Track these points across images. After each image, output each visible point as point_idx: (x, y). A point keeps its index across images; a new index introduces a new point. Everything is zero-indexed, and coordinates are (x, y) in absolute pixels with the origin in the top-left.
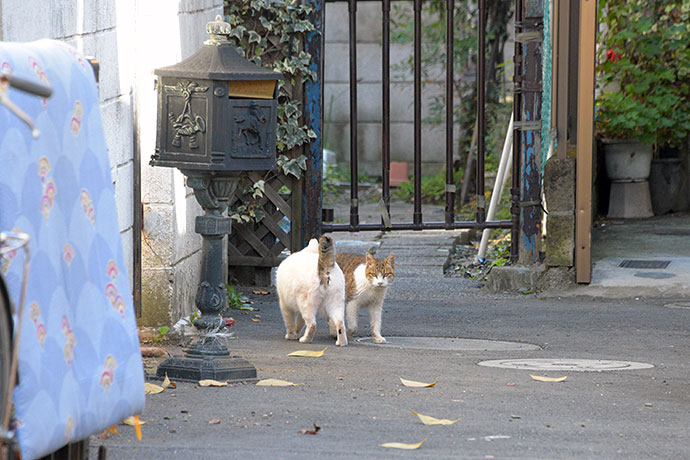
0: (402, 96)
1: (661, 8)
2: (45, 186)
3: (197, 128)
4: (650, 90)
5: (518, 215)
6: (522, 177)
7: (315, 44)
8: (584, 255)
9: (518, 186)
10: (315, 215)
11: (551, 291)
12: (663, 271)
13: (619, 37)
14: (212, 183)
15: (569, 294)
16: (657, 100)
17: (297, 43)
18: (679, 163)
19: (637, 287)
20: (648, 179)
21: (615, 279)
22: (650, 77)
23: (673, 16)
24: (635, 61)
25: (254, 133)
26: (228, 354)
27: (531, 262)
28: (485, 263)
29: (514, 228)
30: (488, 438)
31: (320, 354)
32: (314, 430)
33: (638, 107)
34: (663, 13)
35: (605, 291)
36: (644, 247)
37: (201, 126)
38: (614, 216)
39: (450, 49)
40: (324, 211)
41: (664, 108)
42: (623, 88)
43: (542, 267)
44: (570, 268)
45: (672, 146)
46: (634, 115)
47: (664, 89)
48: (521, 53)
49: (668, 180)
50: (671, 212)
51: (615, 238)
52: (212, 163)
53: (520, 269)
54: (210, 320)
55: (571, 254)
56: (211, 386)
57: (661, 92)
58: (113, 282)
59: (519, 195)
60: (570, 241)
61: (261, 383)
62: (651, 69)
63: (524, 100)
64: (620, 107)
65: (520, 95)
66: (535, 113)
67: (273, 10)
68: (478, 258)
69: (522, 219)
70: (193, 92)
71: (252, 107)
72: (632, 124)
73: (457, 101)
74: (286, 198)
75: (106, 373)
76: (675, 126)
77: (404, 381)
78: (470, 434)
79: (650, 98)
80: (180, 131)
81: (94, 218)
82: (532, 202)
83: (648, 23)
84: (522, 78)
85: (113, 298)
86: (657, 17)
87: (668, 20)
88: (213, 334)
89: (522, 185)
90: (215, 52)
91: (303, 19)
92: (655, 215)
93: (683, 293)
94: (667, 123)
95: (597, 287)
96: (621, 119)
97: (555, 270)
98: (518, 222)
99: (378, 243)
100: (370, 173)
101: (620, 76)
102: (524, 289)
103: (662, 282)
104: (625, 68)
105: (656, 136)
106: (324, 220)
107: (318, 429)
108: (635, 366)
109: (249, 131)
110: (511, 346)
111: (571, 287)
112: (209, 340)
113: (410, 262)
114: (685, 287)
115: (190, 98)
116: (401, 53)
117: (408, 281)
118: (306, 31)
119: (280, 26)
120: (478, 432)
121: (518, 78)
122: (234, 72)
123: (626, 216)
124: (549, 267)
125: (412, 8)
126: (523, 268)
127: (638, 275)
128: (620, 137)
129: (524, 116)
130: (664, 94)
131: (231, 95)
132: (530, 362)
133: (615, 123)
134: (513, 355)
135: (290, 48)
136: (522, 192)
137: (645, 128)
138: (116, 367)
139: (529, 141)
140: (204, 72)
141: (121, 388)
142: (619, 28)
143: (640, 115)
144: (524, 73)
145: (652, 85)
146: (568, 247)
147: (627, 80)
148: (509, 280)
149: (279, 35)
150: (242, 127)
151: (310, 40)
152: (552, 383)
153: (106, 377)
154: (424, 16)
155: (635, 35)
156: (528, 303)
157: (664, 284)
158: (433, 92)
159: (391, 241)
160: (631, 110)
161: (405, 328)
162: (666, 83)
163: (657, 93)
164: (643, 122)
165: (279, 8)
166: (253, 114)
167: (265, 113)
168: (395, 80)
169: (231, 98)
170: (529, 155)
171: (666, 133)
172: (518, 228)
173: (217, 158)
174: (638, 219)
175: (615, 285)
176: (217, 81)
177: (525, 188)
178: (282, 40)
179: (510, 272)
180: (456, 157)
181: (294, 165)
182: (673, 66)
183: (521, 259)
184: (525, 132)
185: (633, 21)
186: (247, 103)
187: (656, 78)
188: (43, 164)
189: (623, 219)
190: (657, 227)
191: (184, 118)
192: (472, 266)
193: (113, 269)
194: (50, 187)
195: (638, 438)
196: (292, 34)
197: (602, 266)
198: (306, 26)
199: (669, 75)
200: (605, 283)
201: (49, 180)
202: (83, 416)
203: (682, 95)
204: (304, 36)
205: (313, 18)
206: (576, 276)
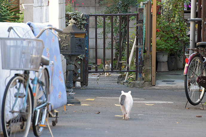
0: (100, 42)
1: (170, 19)
2: (47, 54)
3: (67, 45)
4: (167, 39)
5: (137, 68)
6: (138, 59)
7: (87, 26)
8: (154, 78)
9: (137, 62)
10: (87, 68)
11: (146, 87)
12: (173, 83)
13: (160, 26)
14: (70, 58)
15: (150, 88)
16: (169, 42)
17: (82, 26)
18: (175, 57)
19: (167, 86)
20: (167, 62)
21: (161, 84)
22: (167, 36)
23: (173, 21)
24: (163, 32)
25: (80, 46)
26: (74, 98)
27: (141, 81)
28: (127, 82)
29: (136, 72)
30: (139, 115)
31: (93, 100)
32: (98, 113)
33: (165, 43)
34: (170, 20)
35: (159, 87)
36: (167, 78)
37: (68, 44)
38: (159, 71)
39: (112, 30)
40: (89, 68)
41: (171, 44)
42: (161, 38)
43: (143, 82)
44: (150, 82)
45: (173, 53)
46: (164, 45)
47: (171, 39)
48: (138, 29)
49: (172, 62)
50: (173, 70)
51: (160, 76)
52: (71, 53)
53: (138, 82)
54: (69, 90)
55: (151, 78)
56: (70, 105)
57: (170, 40)
58: (60, 75)
59: (137, 64)
60: (150, 75)
61: (82, 105)
62: (168, 34)
63: (138, 40)
64: (160, 43)
65: (137, 39)
66: (141, 43)
67: (76, 18)
68: (125, 81)
69: (138, 70)
70: (66, 36)
71: (80, 40)
72: (163, 48)
73: (114, 43)
74: (79, 64)
75: (59, 95)
76: (174, 48)
77: (115, 105)
78: (135, 114)
79: (167, 41)
80: (63, 45)
81: (57, 61)
82: (141, 65)
83: (167, 22)
84: (138, 35)
85: (60, 79)
86: (169, 21)
87: (172, 22)
88: (70, 93)
89: (138, 61)
90: (71, 27)
91: (84, 20)
92: (169, 71)
93: (178, 88)
94: (172, 47)
95: (157, 86)
96: (160, 46)
97: (147, 82)
98: (137, 70)
99: (99, 77)
100: (91, 62)
101: (160, 36)
102: (139, 87)
103: (173, 85)
104: (161, 33)
105: (169, 51)
106: (89, 70)
107: (99, 113)
108: (169, 102)
109: (79, 45)
110: (138, 99)
111: (151, 86)
112: (69, 95)
113: (108, 82)
114: (179, 86)
115: (65, 38)
116: (100, 31)
117: (109, 85)
118: (85, 23)
119: (78, 22)
120: (136, 114)
121: (137, 35)
122: (76, 32)
123: (162, 71)
124: (145, 81)
125: (103, 19)
126: (139, 82)
127: (167, 84)
128: (160, 51)
129: (139, 44)
130: (171, 40)
131: (75, 37)
132: (144, 102)
133: (159, 47)
134: (139, 100)
135: (81, 28)
136: (138, 63)
137: (166, 49)
138: (61, 94)
139: (140, 50)
140: (69, 31)
141: (62, 99)
142: (160, 24)
143: (165, 45)
144: (139, 34)
145: (168, 38)
146: (150, 76)
147: (162, 37)
148: (135, 85)
149: (78, 24)
150: (77, 44)
151: (86, 25)
152: (150, 106)
153: (59, 96)
154: (106, 21)
155: (163, 25)
156: (140, 90)
157: (173, 86)
158: (108, 41)
159: (102, 77)
160: (163, 44)
161: (111, 95)
162: (171, 37)
163: (169, 40)
164: (166, 47)
165: (78, 18)
166: (80, 41)
167: (83, 41)
168: (99, 37)
169: (75, 38)
170: (140, 54)
171: (171, 50)
172: (137, 72)
173: (72, 52)
174: (165, 72)
175: (161, 86)
176: (72, 34)
177: (139, 62)
178: (79, 25)
179: (136, 83)
180: (114, 57)
181: (82, 56)
182: (173, 33)
183: (138, 80)
184: (139, 48)
185: (163, 22)
186: (79, 39)
187: (169, 36)
188: (47, 49)
189: (161, 71)
190: (170, 73)
191: (64, 42)
192: (124, 82)
193: (60, 73)
194: (49, 54)
195: (173, 115)
196: (81, 24)
197: (158, 81)
198: (85, 22)
199: (172, 35)
200: (159, 85)
201: (48, 53)
202: (55, 104)
203: (175, 40)
204: (84, 24)
205: (86, 20)
206: (152, 84)
